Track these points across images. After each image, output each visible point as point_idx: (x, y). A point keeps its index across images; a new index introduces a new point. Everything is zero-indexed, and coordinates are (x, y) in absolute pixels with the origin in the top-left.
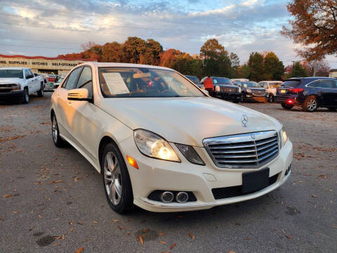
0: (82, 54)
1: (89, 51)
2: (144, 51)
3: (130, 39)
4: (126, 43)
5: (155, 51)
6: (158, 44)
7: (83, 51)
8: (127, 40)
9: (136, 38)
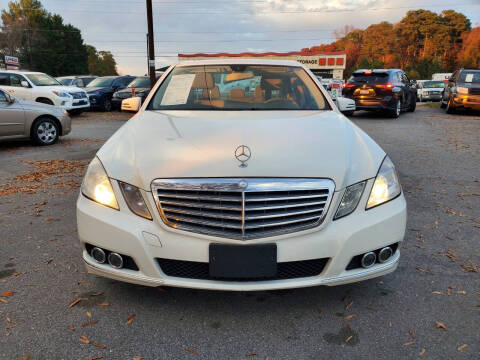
0: (333, 44)
1: (344, 40)
2: (433, 32)
3: (410, 14)
4: (403, 21)
5: (454, 31)
6: (461, 16)
7: (335, 41)
8: (405, 16)
9: (422, 11)
